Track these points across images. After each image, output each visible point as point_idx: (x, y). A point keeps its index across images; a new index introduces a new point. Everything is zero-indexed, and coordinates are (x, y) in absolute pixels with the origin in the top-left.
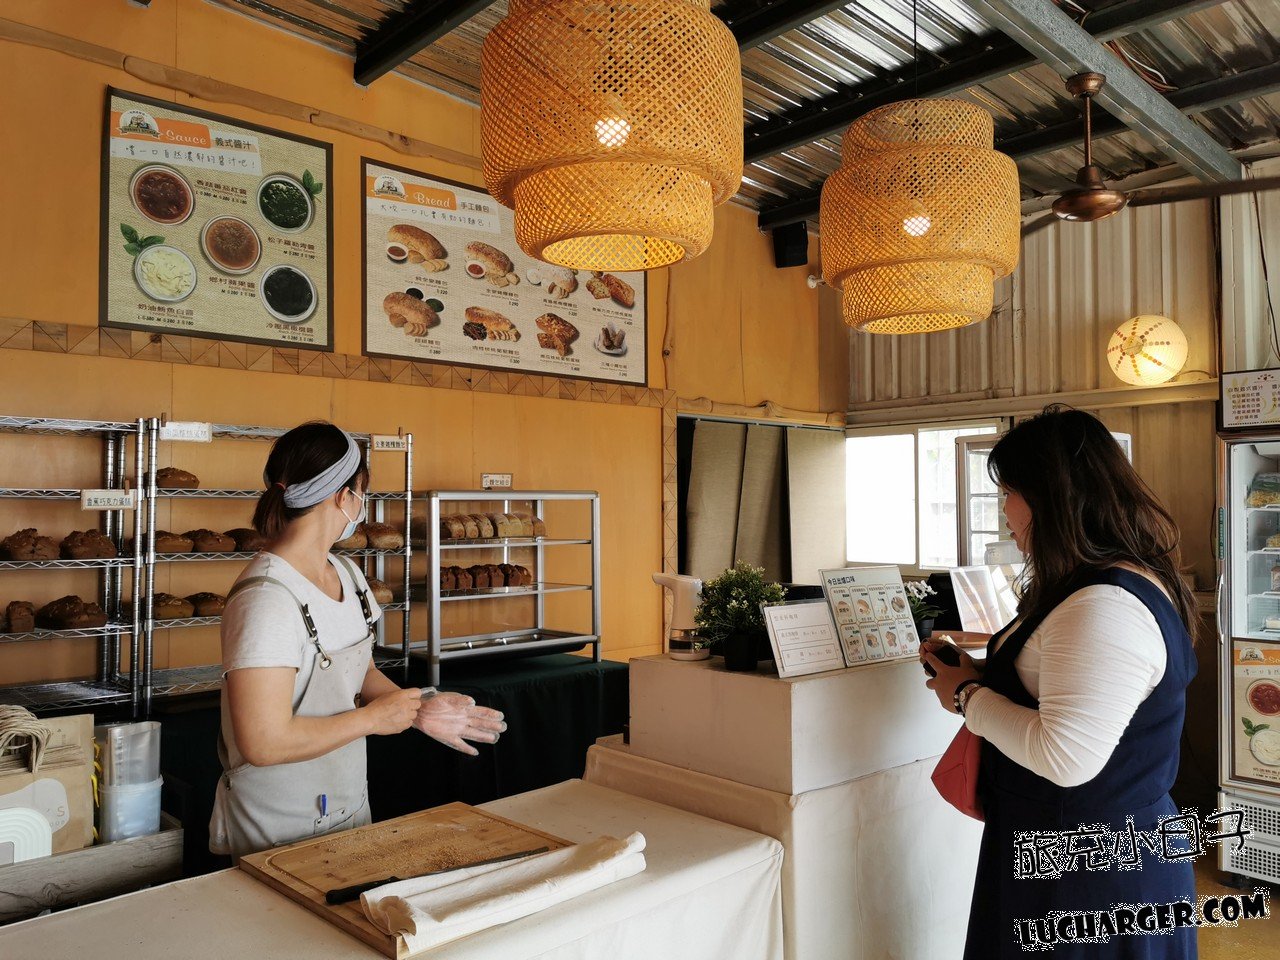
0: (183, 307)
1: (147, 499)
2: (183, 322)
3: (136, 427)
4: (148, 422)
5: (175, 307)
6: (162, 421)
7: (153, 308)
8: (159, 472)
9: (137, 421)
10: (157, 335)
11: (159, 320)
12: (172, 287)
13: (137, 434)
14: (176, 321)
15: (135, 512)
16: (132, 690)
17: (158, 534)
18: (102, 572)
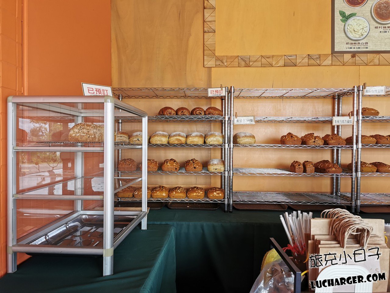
0: (364, 41)
1: (358, 121)
2: (364, 48)
3: (353, 90)
4: (358, 87)
5: (361, 42)
6: (364, 86)
7: (352, 44)
8: (362, 109)
9: (354, 87)
10: (354, 54)
11: (354, 48)
12: (359, 33)
13: (354, 92)
14: (361, 48)
15: (353, 126)
16: (352, 201)
17: (362, 136)
18: (333, 151)
